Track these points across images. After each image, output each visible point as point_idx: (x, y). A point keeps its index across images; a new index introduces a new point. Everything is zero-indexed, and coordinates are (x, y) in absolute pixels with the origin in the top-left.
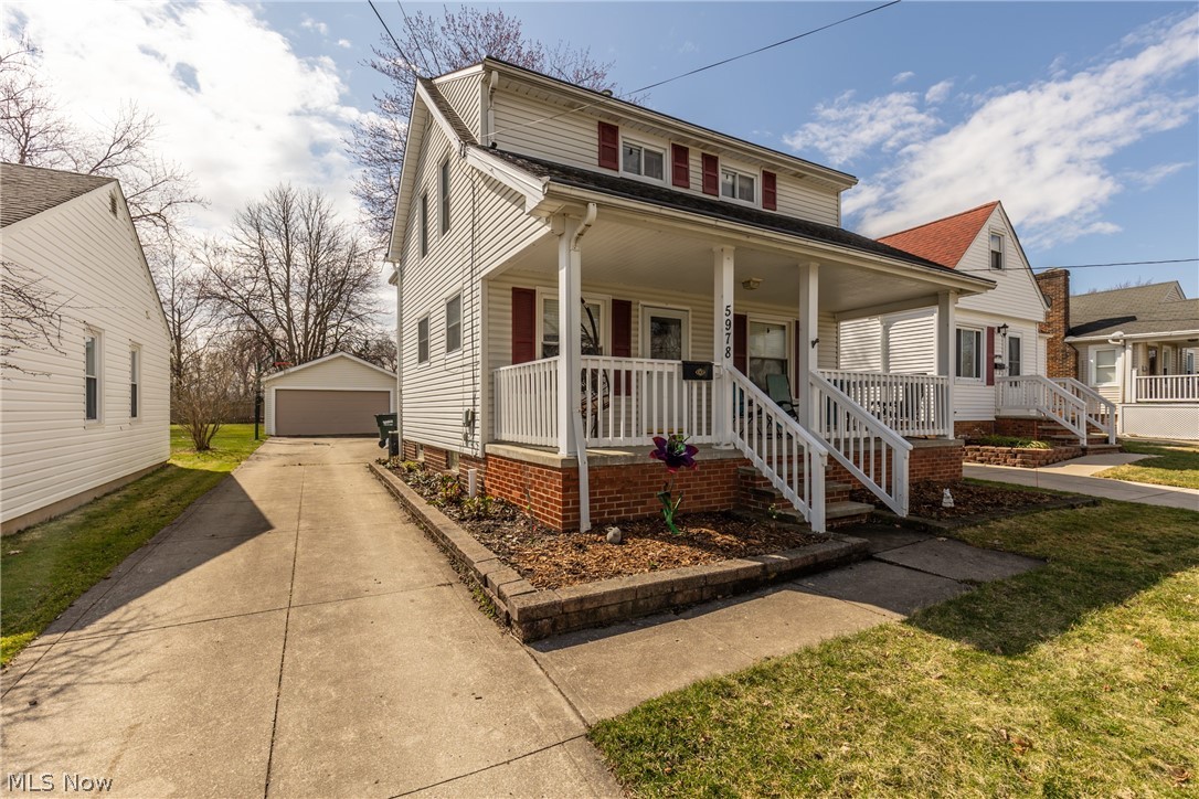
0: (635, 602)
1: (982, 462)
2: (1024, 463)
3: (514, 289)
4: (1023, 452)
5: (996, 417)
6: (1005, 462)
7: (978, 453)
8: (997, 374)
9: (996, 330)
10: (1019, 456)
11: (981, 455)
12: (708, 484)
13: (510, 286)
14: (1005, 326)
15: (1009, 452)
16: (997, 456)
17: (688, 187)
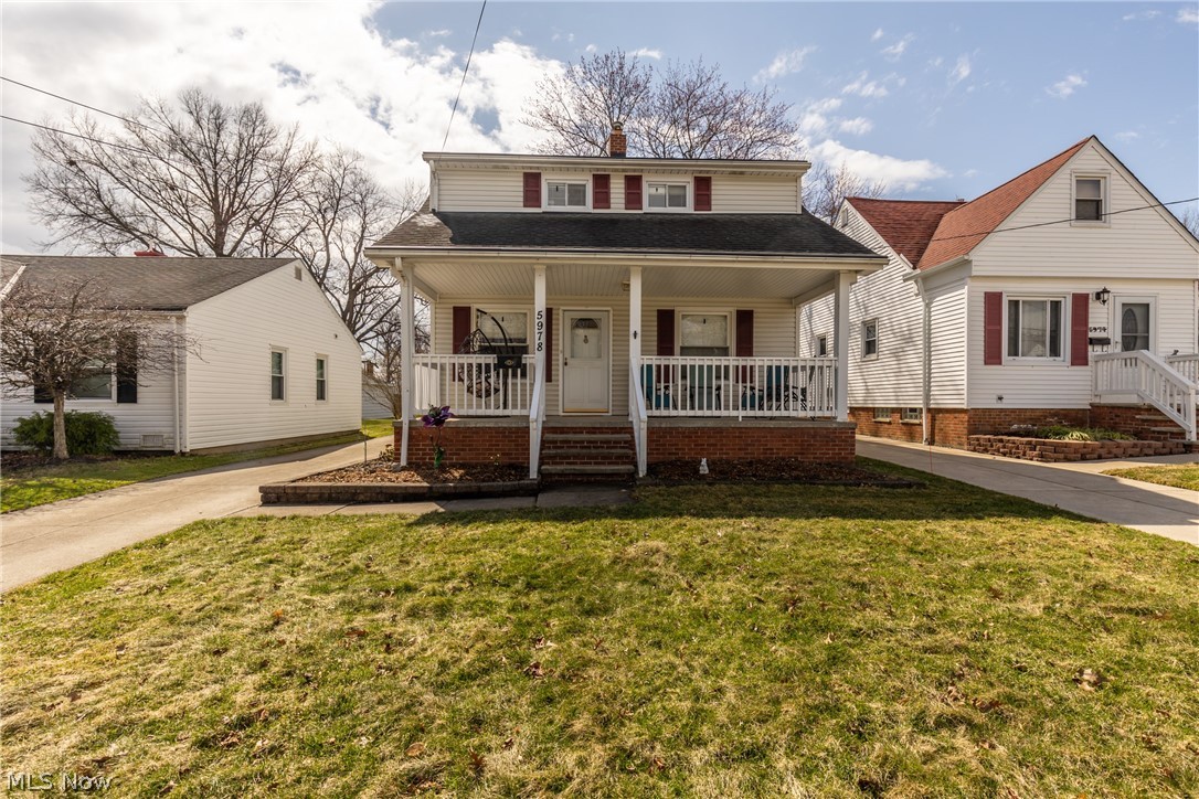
0: (330, 494)
1: (1004, 454)
2: (1042, 457)
3: (454, 308)
4: (1044, 444)
5: (1091, 404)
6: (1024, 455)
7: (1000, 445)
8: (1094, 352)
9: (1092, 298)
10: (1038, 447)
11: (1004, 447)
12: (517, 445)
13: (452, 306)
14: (1105, 291)
15: (1029, 443)
16: (1017, 448)
17: (609, 208)
